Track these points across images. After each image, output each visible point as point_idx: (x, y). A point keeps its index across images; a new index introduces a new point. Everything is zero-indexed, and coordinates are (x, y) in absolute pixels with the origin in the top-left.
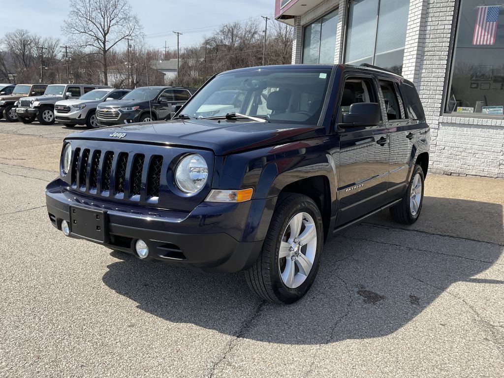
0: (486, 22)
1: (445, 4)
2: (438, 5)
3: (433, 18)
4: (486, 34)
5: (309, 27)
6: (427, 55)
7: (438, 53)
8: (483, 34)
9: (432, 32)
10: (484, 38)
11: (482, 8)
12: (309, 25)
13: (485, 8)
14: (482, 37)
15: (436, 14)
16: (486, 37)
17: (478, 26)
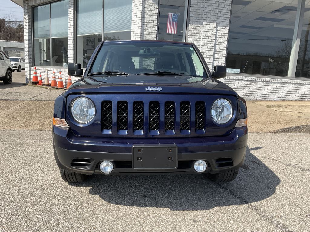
0: (172, 22)
1: (153, 9)
2: (150, 9)
3: (147, 16)
4: (173, 28)
5: (36, 8)
6: (145, 37)
7: (151, 36)
8: (171, 28)
9: (148, 24)
10: (172, 30)
11: (170, 14)
12: (35, 7)
13: (171, 14)
14: (171, 29)
15: (149, 14)
16: (173, 29)
17: (168, 24)
